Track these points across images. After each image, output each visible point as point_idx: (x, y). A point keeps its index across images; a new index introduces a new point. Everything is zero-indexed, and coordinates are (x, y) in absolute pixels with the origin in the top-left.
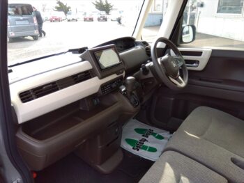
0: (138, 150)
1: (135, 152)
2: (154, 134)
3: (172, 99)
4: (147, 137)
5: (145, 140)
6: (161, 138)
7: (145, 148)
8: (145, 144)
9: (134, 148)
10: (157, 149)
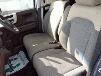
0: (13, 70)
1: (13, 72)
2: (12, 60)
3: (10, 40)
4: (11, 63)
5: (12, 65)
6: (16, 59)
7: (15, 67)
8: (13, 66)
9: (10, 72)
10: (20, 63)
